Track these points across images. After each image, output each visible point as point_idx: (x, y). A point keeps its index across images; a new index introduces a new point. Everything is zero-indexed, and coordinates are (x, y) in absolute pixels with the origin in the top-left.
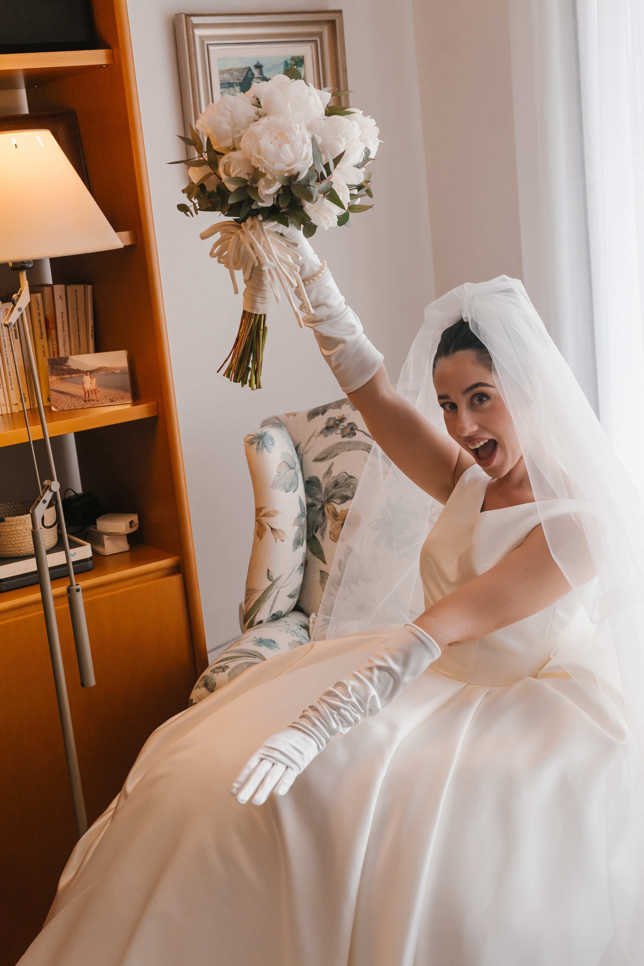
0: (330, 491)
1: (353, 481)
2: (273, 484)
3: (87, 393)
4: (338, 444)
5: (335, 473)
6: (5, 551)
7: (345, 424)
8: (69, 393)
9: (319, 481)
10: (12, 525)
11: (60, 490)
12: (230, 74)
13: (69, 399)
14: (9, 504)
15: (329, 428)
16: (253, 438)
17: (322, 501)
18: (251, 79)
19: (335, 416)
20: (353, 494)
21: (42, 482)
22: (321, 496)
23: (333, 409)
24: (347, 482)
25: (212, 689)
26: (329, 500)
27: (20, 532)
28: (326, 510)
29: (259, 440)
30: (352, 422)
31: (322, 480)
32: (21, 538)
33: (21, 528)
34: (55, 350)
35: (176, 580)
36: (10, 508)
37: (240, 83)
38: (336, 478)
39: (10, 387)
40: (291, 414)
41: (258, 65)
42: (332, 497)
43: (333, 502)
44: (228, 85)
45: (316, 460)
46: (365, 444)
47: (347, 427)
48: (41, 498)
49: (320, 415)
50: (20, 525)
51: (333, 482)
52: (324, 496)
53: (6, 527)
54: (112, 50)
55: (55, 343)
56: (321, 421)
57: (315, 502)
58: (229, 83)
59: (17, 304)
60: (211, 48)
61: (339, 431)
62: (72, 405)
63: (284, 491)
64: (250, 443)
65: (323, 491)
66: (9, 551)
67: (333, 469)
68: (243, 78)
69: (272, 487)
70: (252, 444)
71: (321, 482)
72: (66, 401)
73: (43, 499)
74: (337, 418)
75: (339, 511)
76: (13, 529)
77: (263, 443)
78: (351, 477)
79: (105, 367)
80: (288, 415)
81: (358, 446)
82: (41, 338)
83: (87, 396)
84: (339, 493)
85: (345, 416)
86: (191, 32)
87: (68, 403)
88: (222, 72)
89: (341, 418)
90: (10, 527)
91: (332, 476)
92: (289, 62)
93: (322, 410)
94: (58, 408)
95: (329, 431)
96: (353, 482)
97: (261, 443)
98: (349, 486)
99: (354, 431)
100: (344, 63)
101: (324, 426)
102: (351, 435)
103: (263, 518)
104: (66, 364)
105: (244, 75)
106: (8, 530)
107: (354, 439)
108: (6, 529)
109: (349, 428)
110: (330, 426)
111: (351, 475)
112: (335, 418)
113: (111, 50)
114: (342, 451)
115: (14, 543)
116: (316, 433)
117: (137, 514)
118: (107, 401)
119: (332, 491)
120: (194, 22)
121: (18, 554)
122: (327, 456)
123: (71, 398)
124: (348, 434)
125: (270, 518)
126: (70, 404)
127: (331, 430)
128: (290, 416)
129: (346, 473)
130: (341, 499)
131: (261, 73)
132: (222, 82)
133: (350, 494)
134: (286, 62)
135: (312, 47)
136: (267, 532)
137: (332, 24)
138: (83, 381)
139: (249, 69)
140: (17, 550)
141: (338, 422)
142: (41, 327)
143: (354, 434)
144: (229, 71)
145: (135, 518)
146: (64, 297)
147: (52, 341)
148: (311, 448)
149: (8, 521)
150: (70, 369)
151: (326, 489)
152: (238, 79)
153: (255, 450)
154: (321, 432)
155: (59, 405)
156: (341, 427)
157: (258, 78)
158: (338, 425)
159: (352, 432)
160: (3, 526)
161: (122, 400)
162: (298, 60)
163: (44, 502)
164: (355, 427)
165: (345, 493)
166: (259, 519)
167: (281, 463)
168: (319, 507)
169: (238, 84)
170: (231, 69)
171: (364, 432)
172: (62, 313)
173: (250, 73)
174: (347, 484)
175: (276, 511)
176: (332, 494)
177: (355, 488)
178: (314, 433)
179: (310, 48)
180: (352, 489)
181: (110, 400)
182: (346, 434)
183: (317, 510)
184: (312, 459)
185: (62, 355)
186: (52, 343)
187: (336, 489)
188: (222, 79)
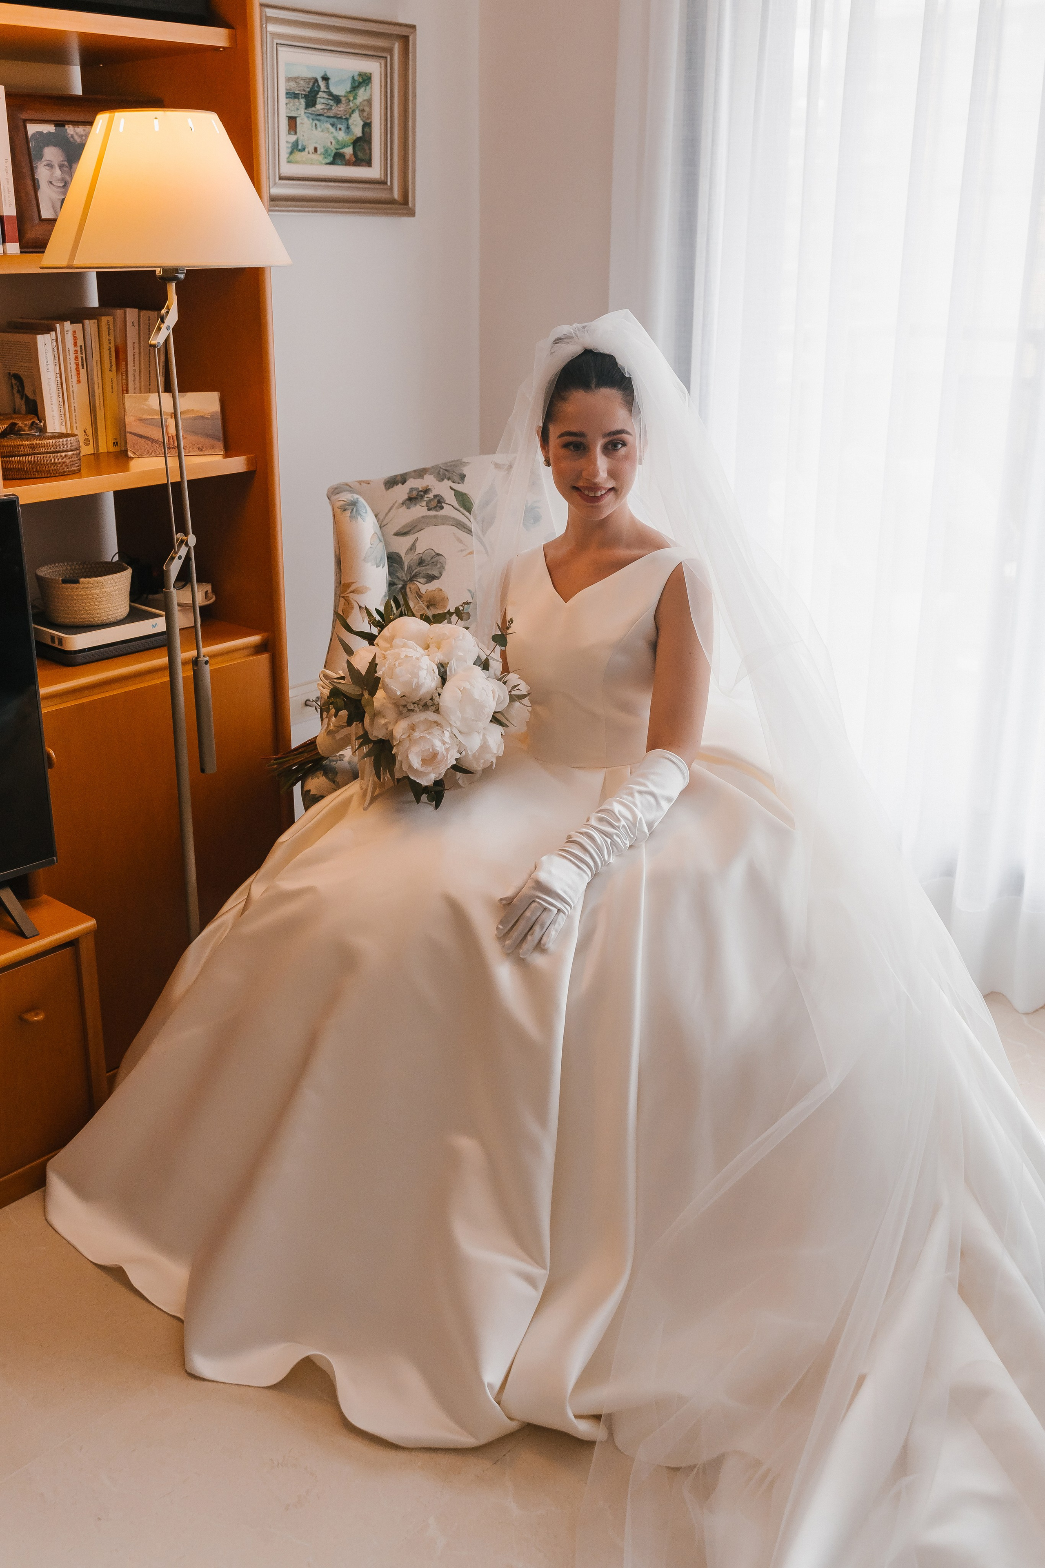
0: (414, 569)
1: (441, 559)
2: (365, 557)
3: (171, 439)
4: (423, 517)
5: (420, 549)
6: (75, 618)
7: (431, 495)
8: (150, 437)
9: (401, 558)
10: (87, 588)
12: (296, 82)
13: (149, 444)
14: (70, 563)
15: (413, 499)
16: (346, 504)
17: (404, 580)
18: (317, 93)
19: (418, 487)
20: (441, 574)
22: (402, 575)
23: (414, 478)
24: (433, 560)
25: (333, 778)
26: (412, 579)
27: (96, 596)
28: (408, 590)
29: (352, 507)
30: (438, 494)
31: (405, 557)
32: (96, 603)
33: (98, 591)
34: (125, 386)
35: (264, 658)
36: (75, 569)
37: (305, 95)
38: (421, 555)
39: (75, 425)
40: (363, 482)
41: (326, 76)
42: (416, 576)
43: (416, 581)
44: (293, 95)
45: (397, 534)
46: (453, 518)
47: (432, 499)
48: (176, 553)
49: (400, 485)
50: (97, 588)
51: (418, 560)
52: (406, 574)
53: (80, 590)
54: (236, 31)
55: (124, 377)
56: (401, 492)
57: (396, 581)
58: (295, 94)
59: (166, 321)
60: (279, 48)
61: (424, 504)
62: (152, 451)
63: (375, 566)
64: (342, 510)
65: (406, 569)
66: (82, 618)
67: (417, 544)
68: (308, 90)
69: (364, 560)
70: (344, 510)
71: (403, 558)
72: (146, 447)
74: (420, 489)
75: (423, 591)
76: (89, 592)
77: (357, 510)
78: (438, 554)
79: (193, 410)
80: (360, 482)
81: (446, 520)
82: (110, 371)
83: (172, 442)
84: (425, 572)
85: (429, 487)
86: (264, 26)
87: (148, 448)
88: (288, 79)
89: (425, 489)
90: (84, 589)
91: (416, 553)
92: (356, 78)
93: (402, 479)
94: (135, 454)
95: (412, 503)
96: (440, 561)
97: (354, 510)
98: (436, 565)
99: (441, 504)
100: (414, 88)
101: (406, 497)
102: (438, 508)
103: (351, 595)
104: (147, 403)
105: (310, 86)
106: (82, 593)
107: (442, 513)
108: (80, 592)
109: (436, 500)
110: (413, 496)
111: (438, 552)
112: (419, 489)
113: (234, 31)
114: (428, 525)
115: (88, 609)
116: (397, 505)
117: (210, 584)
118: (195, 449)
119: (416, 569)
120: (268, 15)
121: (90, 621)
122: (410, 530)
123: (152, 443)
124: (435, 507)
125: (360, 595)
126: (151, 451)
127: (414, 501)
128: (362, 484)
129: (432, 550)
130: (426, 578)
131: (328, 87)
132: (288, 91)
133: (436, 573)
134: (353, 77)
135: (381, 63)
136: (354, 611)
137: (405, 40)
138: (167, 424)
139: (316, 80)
140: (91, 618)
141: (422, 493)
142: (110, 357)
143: (442, 508)
144: (295, 79)
146: (136, 324)
147: (122, 376)
148: (392, 520)
149: (83, 583)
150: (151, 409)
151: (409, 567)
152: (304, 90)
153: (349, 518)
154: (403, 504)
155: (138, 450)
156: (426, 499)
157: (324, 92)
158: (422, 497)
159: (439, 505)
160: (77, 589)
161: (213, 450)
162: (365, 78)
164: (442, 500)
165: (430, 572)
166: (346, 595)
167: (373, 534)
168: (400, 586)
169: (303, 96)
170: (298, 78)
171: (452, 506)
172: (134, 343)
173: (316, 84)
174: (433, 562)
175: (366, 587)
176: (416, 573)
177: (442, 567)
178: (394, 504)
179: (379, 64)
180: (439, 568)
181: (199, 449)
182: (433, 507)
183: (398, 589)
184: (393, 533)
186: (122, 377)
187: (420, 567)
188: (288, 88)
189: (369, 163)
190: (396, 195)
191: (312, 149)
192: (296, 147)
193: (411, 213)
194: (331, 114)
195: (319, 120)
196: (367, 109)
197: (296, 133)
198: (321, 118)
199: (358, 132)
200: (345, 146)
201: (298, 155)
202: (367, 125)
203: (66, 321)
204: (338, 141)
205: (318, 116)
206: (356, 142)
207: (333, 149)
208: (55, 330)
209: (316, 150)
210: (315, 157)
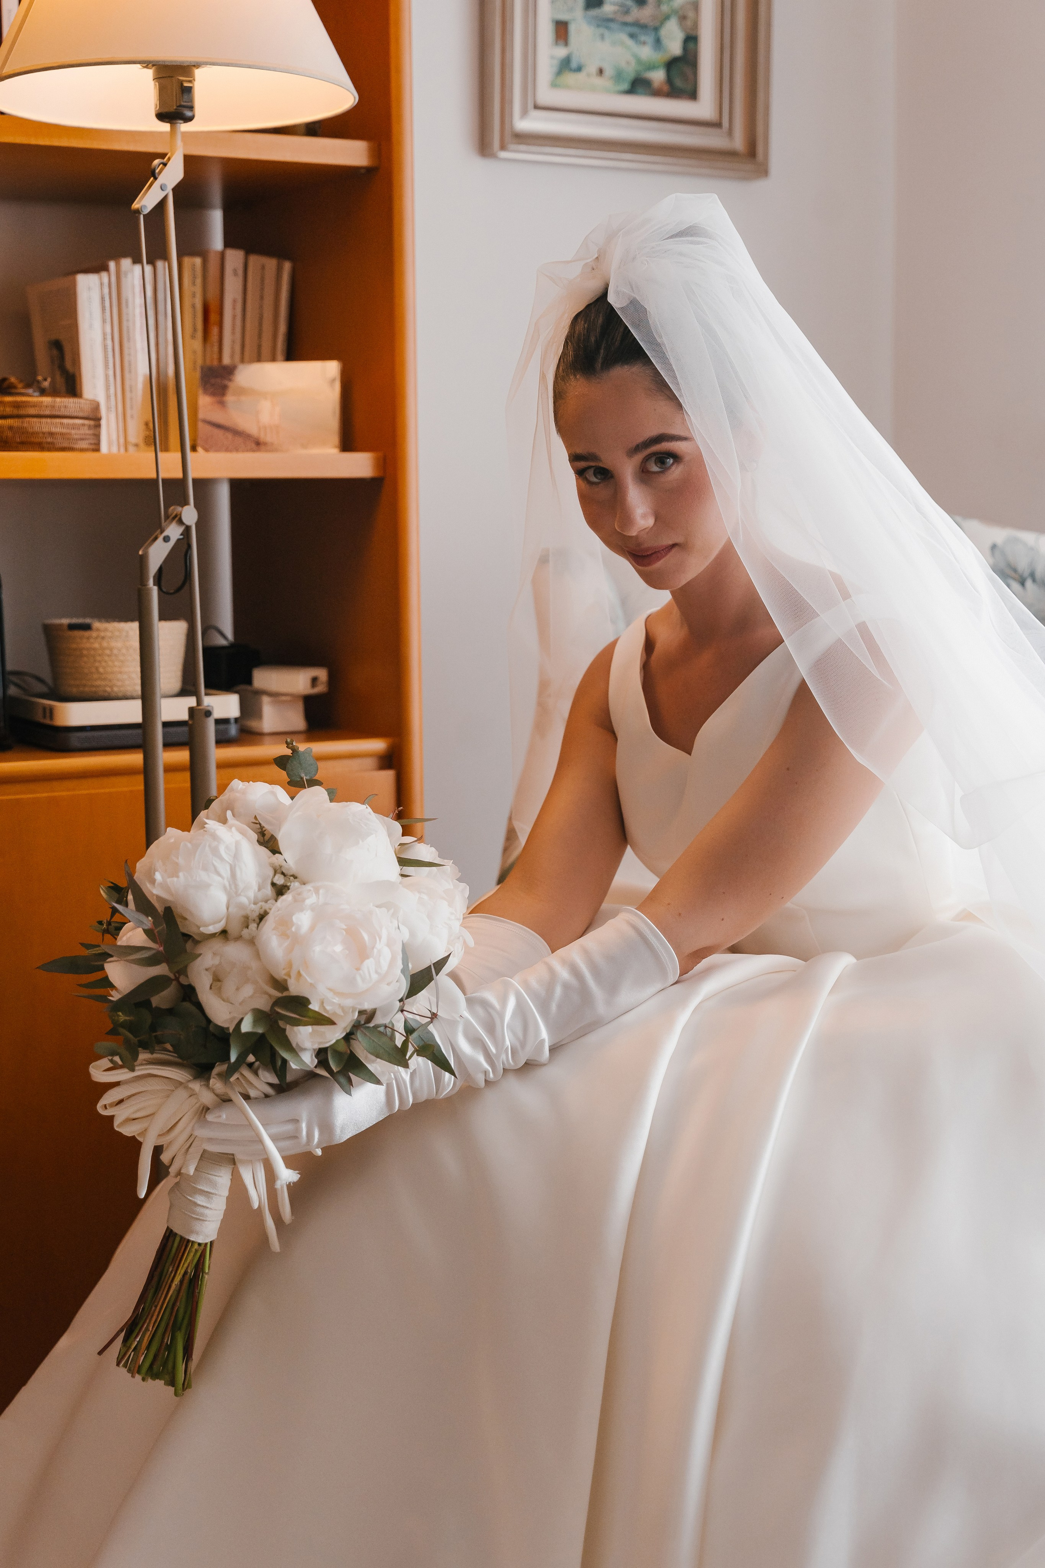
3: (263, 431)
8: (232, 427)
10: (103, 638)
11: (197, 524)
13: (229, 438)
21: (167, 508)
27: (115, 651)
32: (116, 664)
33: (119, 645)
34: (216, 353)
35: (385, 779)
39: (129, 412)
48: (162, 532)
53: (92, 640)
72: (225, 441)
73: (165, 534)
76: (105, 645)
82: (192, 338)
83: (262, 435)
87: (227, 443)
90: (99, 640)
104: (233, 378)
106: (96, 646)
108: (93, 644)
117: (326, 669)
118: (297, 446)
123: (235, 436)
126: (231, 444)
138: (260, 408)
140: (108, 686)
142: (194, 317)
145: (322, 674)
146: (240, 272)
147: (212, 343)
149: (98, 630)
150: (237, 387)
160: (88, 638)
161: (323, 447)
163: (167, 539)
172: (235, 301)
181: (302, 446)
185: (226, 360)
189: (692, 94)
190: (738, 143)
191: (593, 69)
192: (566, 65)
193: (762, 171)
194: (629, 19)
195: (607, 28)
196: (691, 14)
197: (566, 44)
198: (612, 25)
199: (675, 47)
200: (651, 67)
201: (570, 78)
202: (691, 40)
203: (125, 256)
204: (639, 61)
205: (606, 22)
206: (671, 65)
207: (631, 71)
208: (106, 268)
209: (601, 72)
210: (598, 81)
